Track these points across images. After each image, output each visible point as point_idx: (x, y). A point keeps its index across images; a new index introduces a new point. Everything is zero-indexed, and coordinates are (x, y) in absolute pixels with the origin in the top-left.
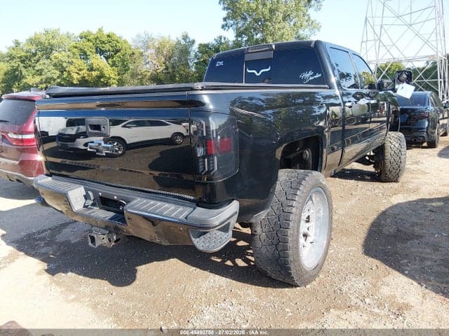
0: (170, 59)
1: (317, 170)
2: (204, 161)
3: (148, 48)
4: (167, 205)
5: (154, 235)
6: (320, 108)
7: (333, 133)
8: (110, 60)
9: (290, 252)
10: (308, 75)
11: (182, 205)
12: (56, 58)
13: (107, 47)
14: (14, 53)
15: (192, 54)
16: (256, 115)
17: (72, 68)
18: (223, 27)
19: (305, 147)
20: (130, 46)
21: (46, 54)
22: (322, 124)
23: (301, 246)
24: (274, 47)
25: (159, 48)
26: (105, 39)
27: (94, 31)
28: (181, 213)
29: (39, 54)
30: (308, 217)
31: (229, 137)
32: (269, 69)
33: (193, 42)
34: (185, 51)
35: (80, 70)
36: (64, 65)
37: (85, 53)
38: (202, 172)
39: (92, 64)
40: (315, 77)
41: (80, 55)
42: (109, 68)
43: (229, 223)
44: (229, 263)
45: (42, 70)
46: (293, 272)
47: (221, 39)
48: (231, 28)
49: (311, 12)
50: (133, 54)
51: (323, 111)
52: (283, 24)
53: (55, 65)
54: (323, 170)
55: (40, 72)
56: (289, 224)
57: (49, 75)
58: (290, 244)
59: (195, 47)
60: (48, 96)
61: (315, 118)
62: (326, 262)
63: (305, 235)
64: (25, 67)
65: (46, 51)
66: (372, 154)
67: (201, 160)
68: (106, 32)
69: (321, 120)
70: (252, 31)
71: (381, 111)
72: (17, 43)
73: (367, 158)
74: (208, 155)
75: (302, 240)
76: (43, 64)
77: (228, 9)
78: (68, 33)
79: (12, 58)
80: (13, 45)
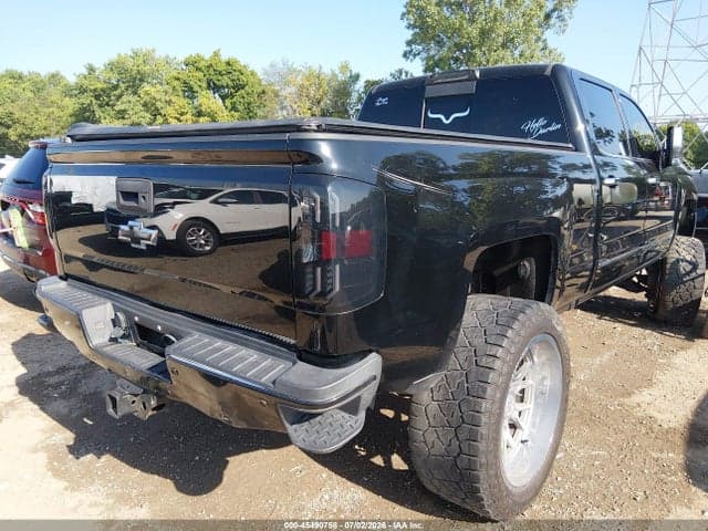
0: (319, 103)
1: (543, 301)
2: (314, 273)
3: (287, 84)
4: (244, 351)
5: (217, 407)
6: (555, 185)
7: (577, 231)
8: (228, 102)
9: (482, 446)
10: (537, 125)
11: (273, 355)
12: (147, 93)
13: (225, 80)
14: (86, 83)
15: (355, 96)
16: (428, 187)
17: (169, 110)
18: (405, 55)
19: (524, 255)
20: (260, 80)
21: (133, 86)
22: (557, 214)
23: (503, 446)
24: (478, 75)
25: (302, 86)
26: (222, 68)
27: (207, 55)
28: (266, 371)
29: (123, 86)
30: (523, 391)
31: (368, 227)
32: (466, 113)
33: (357, 77)
34: (342, 91)
35: (182, 114)
36: (159, 104)
37: (191, 89)
38: (310, 293)
39: (200, 105)
40: (550, 129)
41: (184, 91)
42: (226, 113)
43: (359, 397)
44: (378, 460)
45: (124, 111)
46: (483, 487)
47: (401, 74)
48: (417, 58)
49: (549, 35)
50: (264, 92)
51: (561, 191)
52: (501, 53)
53: (145, 105)
54: (555, 298)
55: (121, 114)
56: (484, 391)
57: (135, 119)
58: (483, 430)
59: (360, 86)
60: (69, 140)
61: (545, 204)
62: (548, 480)
63: (513, 426)
64: (101, 106)
65: (134, 82)
66: (644, 272)
67: (309, 270)
68: (224, 57)
69: (556, 208)
70: (452, 62)
71: (662, 200)
72: (91, 69)
73: (635, 279)
74: (323, 261)
75: (506, 433)
76: (128, 102)
77: (414, 26)
78: (167, 57)
79: (82, 90)
80: (85, 72)
